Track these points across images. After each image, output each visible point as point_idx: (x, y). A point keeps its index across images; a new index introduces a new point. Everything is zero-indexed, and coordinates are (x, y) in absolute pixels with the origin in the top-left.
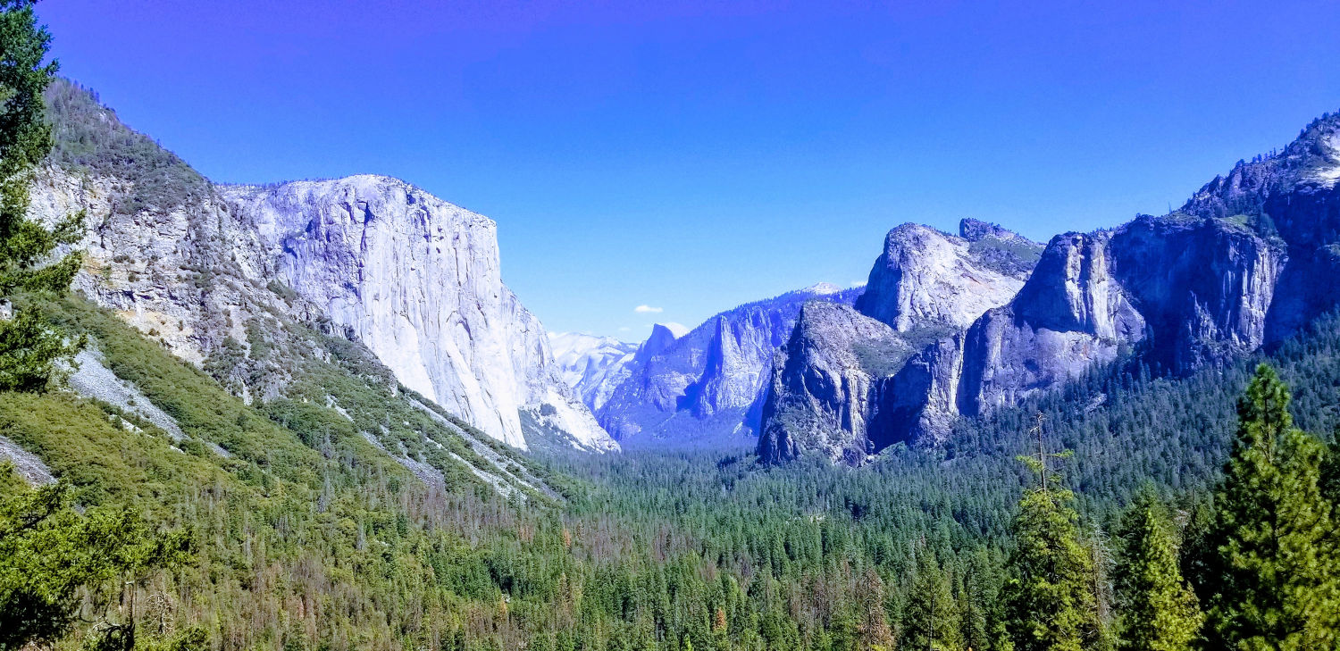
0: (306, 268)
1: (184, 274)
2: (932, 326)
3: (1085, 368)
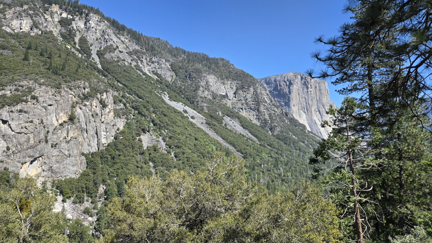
1: (253, 103)
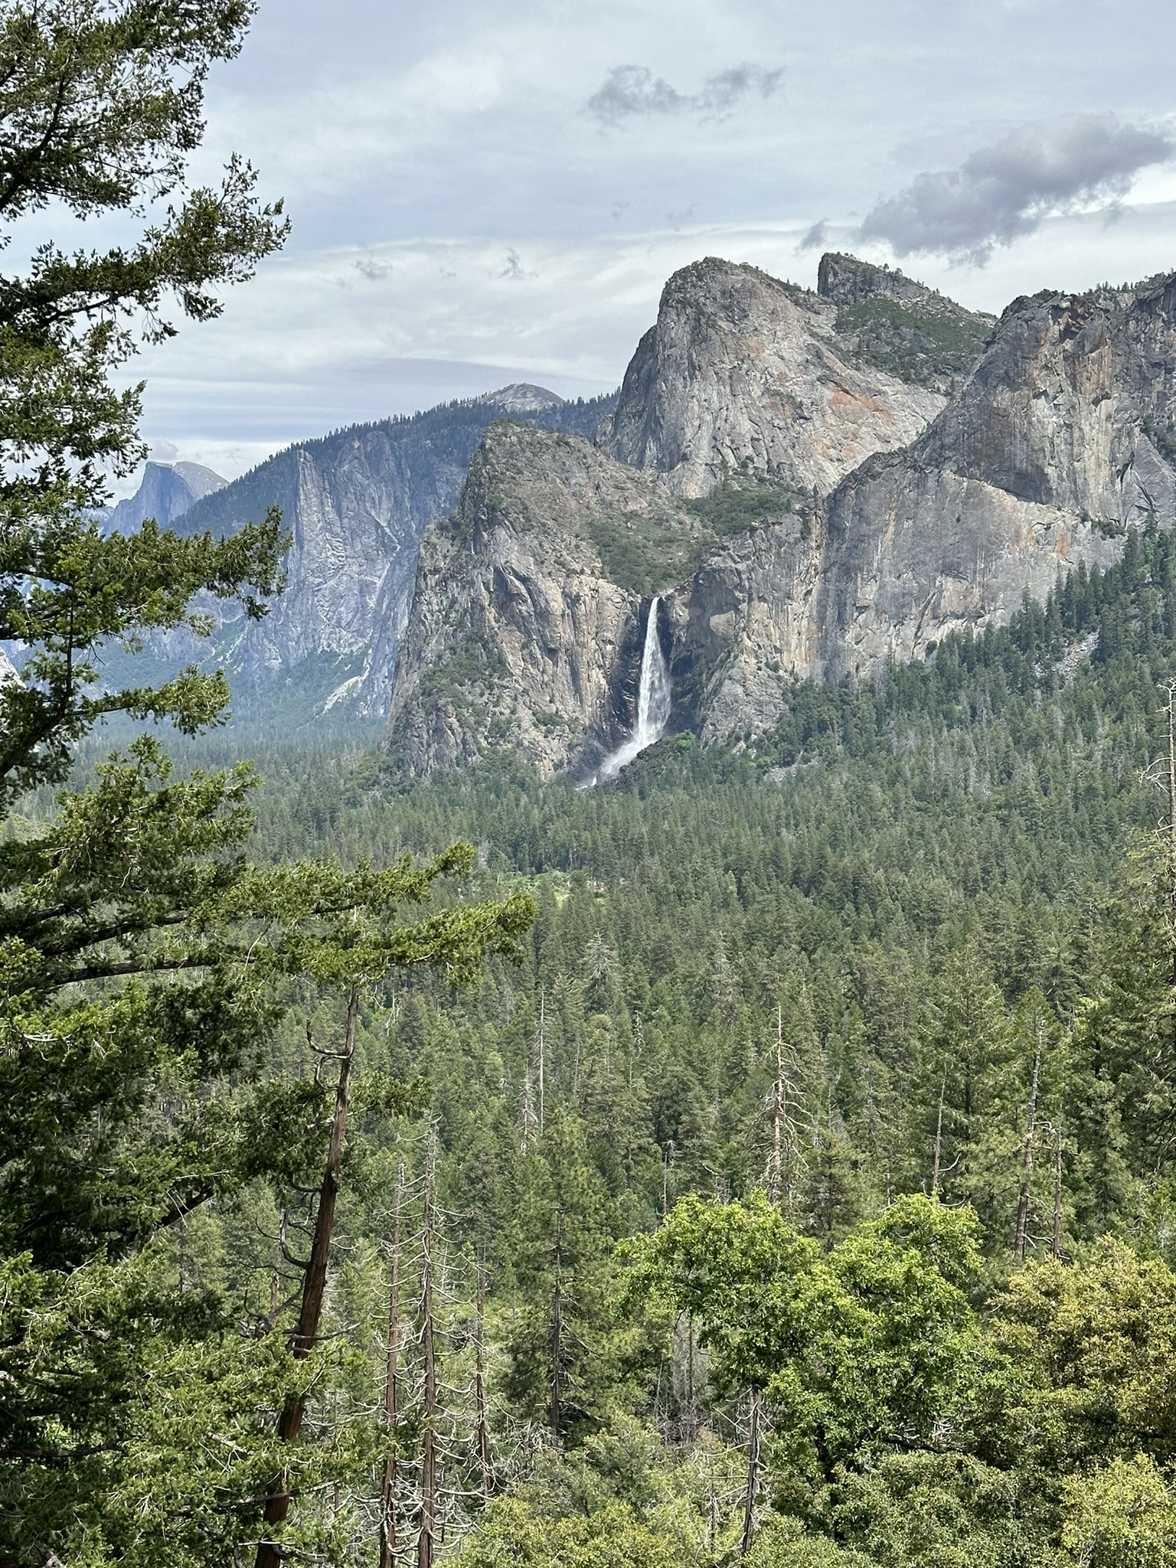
2: (756, 490)
3: (1059, 582)
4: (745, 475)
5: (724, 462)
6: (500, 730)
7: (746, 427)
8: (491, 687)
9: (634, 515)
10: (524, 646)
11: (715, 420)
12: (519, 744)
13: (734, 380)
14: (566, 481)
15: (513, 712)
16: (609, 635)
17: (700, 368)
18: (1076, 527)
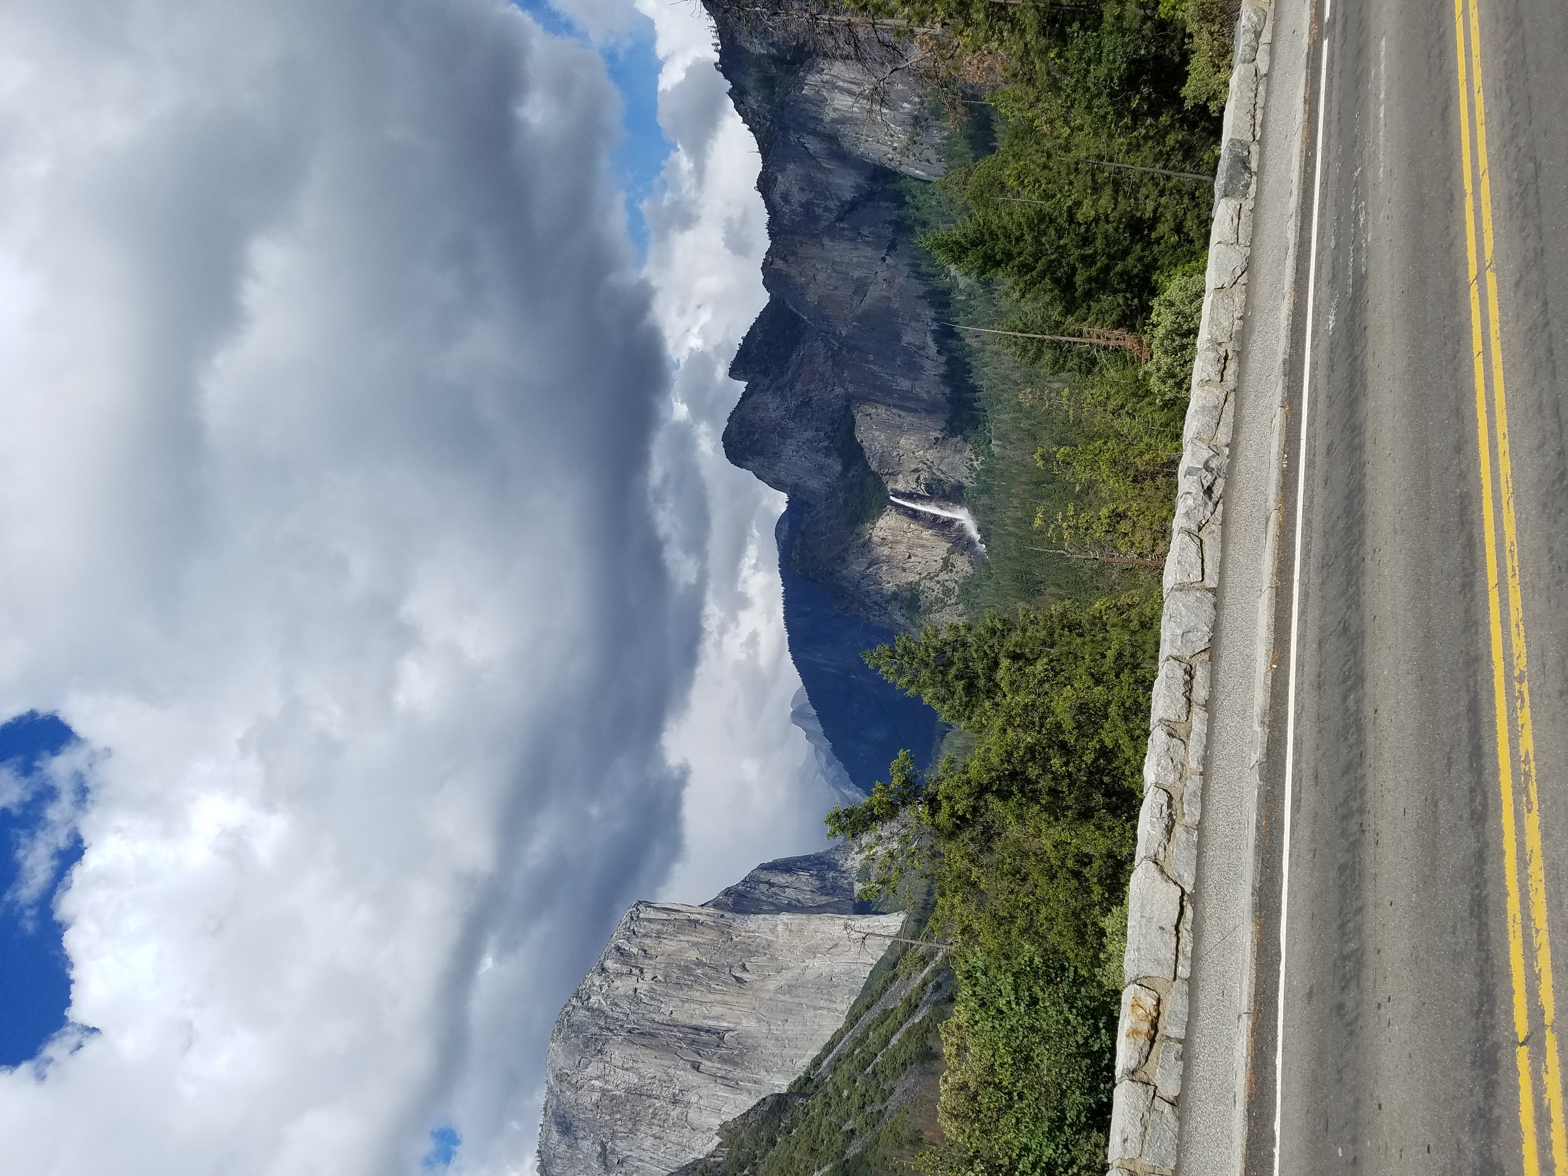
0: (645, 1147)
3: (913, 278)
4: (834, 437)
5: (826, 448)
6: (948, 592)
7: (809, 434)
8: (923, 592)
9: (845, 501)
10: (904, 570)
11: (804, 450)
12: (956, 582)
13: (784, 435)
14: (823, 534)
15: (938, 582)
16: (905, 526)
17: (776, 453)
18: (888, 265)
